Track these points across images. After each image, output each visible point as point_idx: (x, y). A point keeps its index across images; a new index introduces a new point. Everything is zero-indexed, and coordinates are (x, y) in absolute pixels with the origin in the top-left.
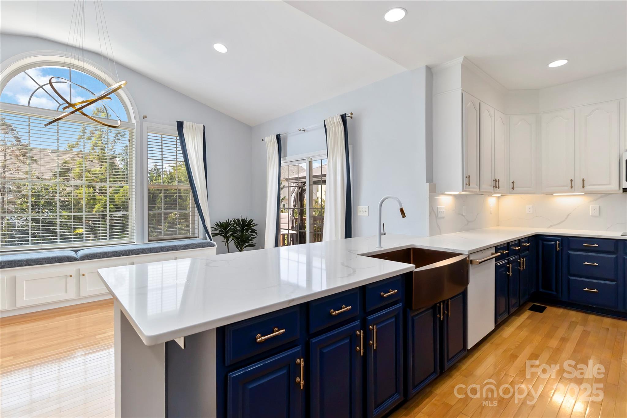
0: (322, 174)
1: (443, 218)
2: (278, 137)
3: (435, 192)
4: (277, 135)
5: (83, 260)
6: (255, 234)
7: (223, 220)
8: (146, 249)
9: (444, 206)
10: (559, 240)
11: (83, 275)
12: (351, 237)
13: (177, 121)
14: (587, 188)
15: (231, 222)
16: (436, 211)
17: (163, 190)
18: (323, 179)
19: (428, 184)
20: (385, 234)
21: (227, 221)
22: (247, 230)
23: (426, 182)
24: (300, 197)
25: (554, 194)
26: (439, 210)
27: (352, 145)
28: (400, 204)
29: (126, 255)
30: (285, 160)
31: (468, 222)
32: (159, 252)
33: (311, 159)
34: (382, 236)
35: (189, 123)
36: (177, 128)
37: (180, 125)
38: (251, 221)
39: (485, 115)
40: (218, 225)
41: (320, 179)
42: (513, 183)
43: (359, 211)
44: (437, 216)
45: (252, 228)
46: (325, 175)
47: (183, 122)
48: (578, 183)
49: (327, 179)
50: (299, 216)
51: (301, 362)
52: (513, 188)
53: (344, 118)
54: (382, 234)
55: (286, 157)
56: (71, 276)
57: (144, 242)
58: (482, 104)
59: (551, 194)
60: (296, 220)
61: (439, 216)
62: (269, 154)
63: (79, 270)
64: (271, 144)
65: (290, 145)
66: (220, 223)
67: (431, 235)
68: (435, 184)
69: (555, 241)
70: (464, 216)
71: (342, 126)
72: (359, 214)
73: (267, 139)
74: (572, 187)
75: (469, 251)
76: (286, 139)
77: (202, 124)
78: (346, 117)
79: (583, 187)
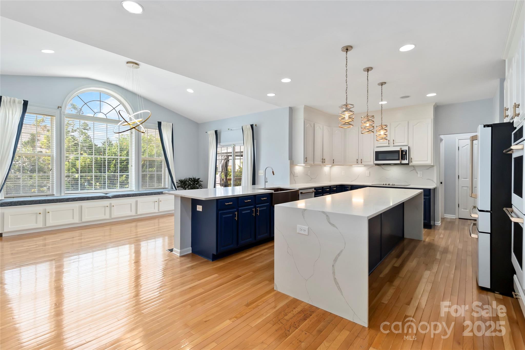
0: (241, 151)
1: (297, 176)
2: (216, 132)
3: (293, 164)
4: (215, 131)
5: (113, 198)
6: (201, 187)
7: (183, 178)
8: (144, 193)
9: (298, 171)
10: (349, 187)
11: (113, 206)
12: (255, 185)
13: (158, 122)
14: (363, 163)
15: (187, 179)
16: (293, 174)
17: (148, 161)
18: (241, 154)
19: (289, 161)
20: (267, 182)
21: (185, 179)
22: (197, 184)
23: (289, 160)
24: (226, 165)
25: (353, 166)
26: (295, 173)
27: (256, 140)
28: (273, 170)
29: (134, 196)
30: (220, 144)
31: (312, 179)
32: (151, 195)
33: (235, 145)
34: (266, 183)
35: (164, 122)
36: (158, 125)
37: (160, 124)
38: (199, 179)
39: (317, 128)
40: (180, 181)
41: (240, 154)
42: (333, 160)
43: (259, 173)
44: (294, 175)
45: (200, 183)
46: (242, 152)
47: (161, 122)
48: (360, 161)
49: (243, 154)
50: (225, 177)
51: (236, 213)
52: (333, 163)
53: (252, 126)
54: (266, 182)
55: (221, 143)
56: (107, 206)
57: (139, 190)
58: (315, 124)
59: (351, 166)
60: (223, 180)
61: (295, 175)
62: (210, 141)
63: (111, 203)
64: (211, 135)
65: (223, 137)
66: (181, 180)
67: (290, 184)
68: (293, 161)
69: (348, 188)
70: (309, 176)
71: (251, 130)
72: (259, 175)
73: (209, 132)
74: (357, 163)
75: (299, 188)
76: (220, 133)
77: (171, 123)
78: (253, 126)
79: (361, 163)
